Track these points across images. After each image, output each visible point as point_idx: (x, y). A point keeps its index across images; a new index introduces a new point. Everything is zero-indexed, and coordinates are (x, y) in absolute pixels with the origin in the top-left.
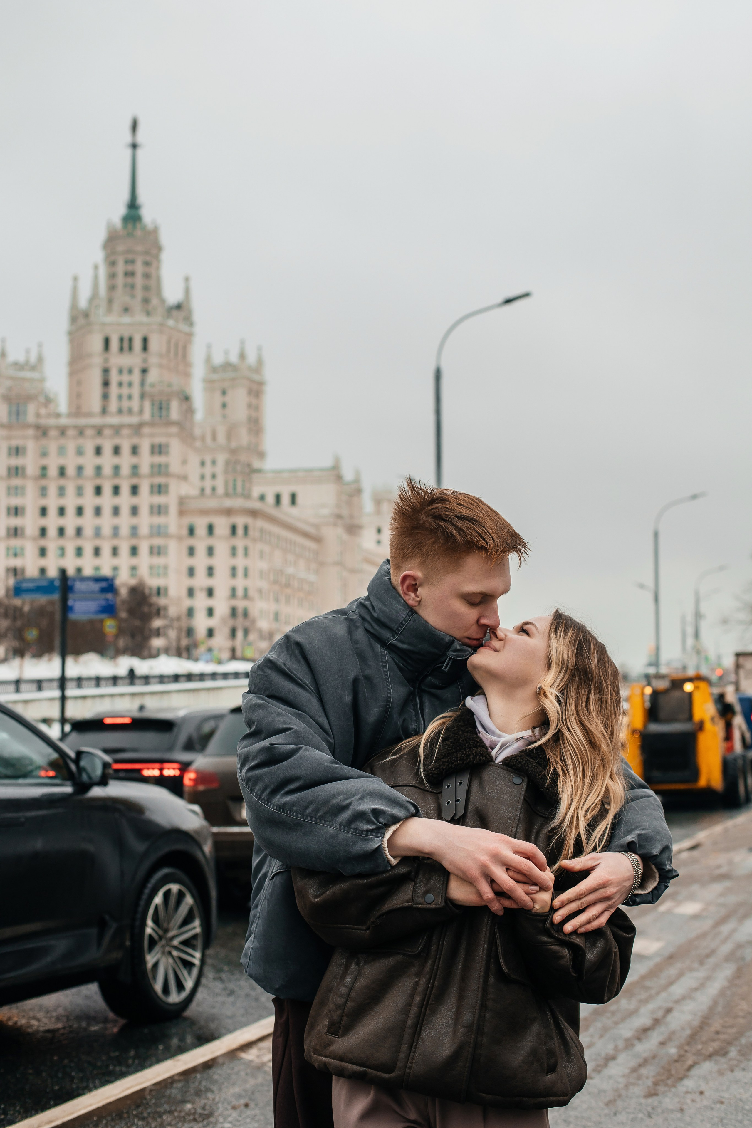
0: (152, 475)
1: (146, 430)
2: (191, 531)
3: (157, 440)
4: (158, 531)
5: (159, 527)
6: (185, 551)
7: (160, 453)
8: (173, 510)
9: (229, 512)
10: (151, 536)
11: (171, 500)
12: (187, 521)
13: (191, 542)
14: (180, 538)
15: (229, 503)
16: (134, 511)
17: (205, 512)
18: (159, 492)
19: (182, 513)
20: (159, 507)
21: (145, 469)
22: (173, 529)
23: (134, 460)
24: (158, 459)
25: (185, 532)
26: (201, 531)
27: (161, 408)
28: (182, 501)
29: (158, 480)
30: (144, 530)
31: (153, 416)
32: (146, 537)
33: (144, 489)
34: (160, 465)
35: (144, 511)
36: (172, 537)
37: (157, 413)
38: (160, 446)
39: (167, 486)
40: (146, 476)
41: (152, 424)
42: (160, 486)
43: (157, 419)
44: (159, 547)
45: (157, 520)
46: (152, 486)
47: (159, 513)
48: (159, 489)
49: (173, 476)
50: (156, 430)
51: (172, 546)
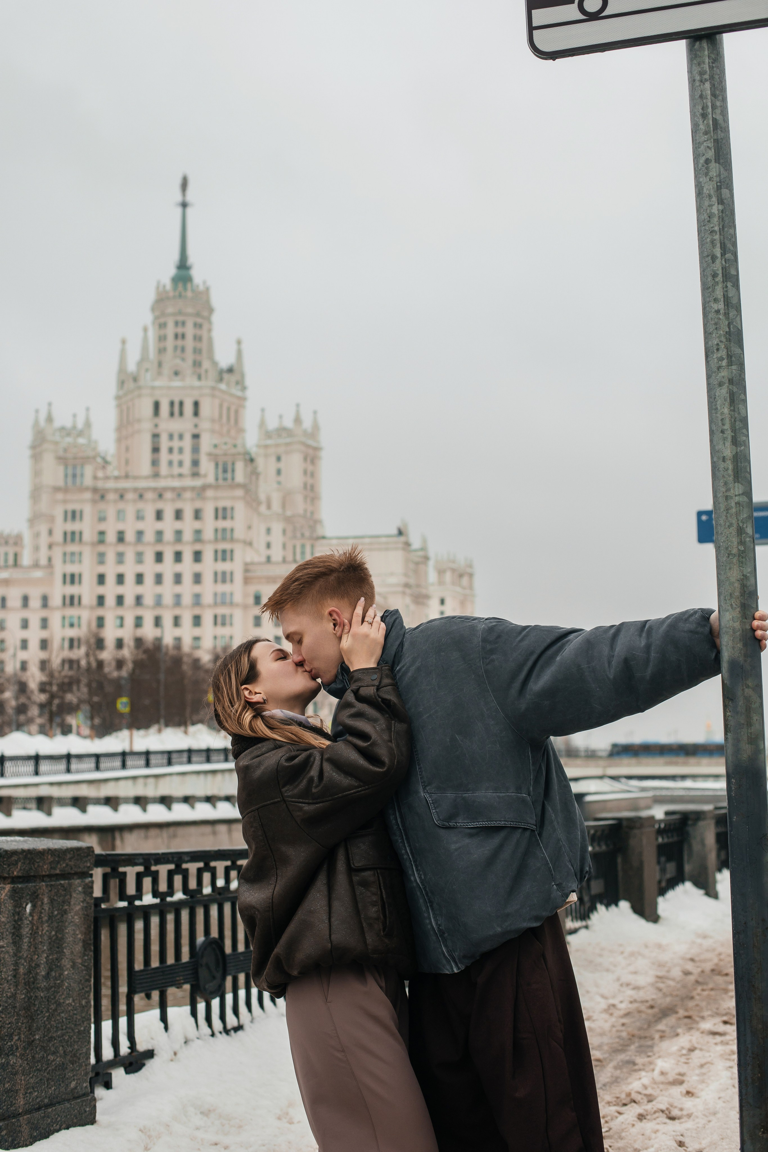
0: (216, 540)
1: (210, 493)
2: (258, 600)
3: (221, 504)
4: (222, 600)
5: (224, 594)
6: (251, 621)
7: (224, 518)
8: (238, 577)
10: (215, 604)
11: (236, 567)
12: (252, 589)
14: (245, 607)
16: (197, 578)
17: (272, 580)
18: (224, 559)
19: (247, 581)
20: (224, 573)
21: (208, 534)
22: (238, 598)
23: (197, 525)
24: (222, 524)
25: (250, 600)
27: (225, 471)
28: (247, 568)
29: (221, 546)
30: (208, 599)
31: (217, 479)
32: (209, 606)
33: (208, 555)
34: (224, 530)
35: (208, 578)
36: (237, 605)
37: (221, 475)
38: (225, 509)
39: (232, 551)
40: (210, 542)
41: (216, 487)
42: (224, 552)
43: (221, 482)
44: (224, 617)
45: (221, 588)
46: (216, 552)
47: (224, 581)
48: (224, 556)
49: (238, 541)
50: (220, 493)
51: (238, 614)
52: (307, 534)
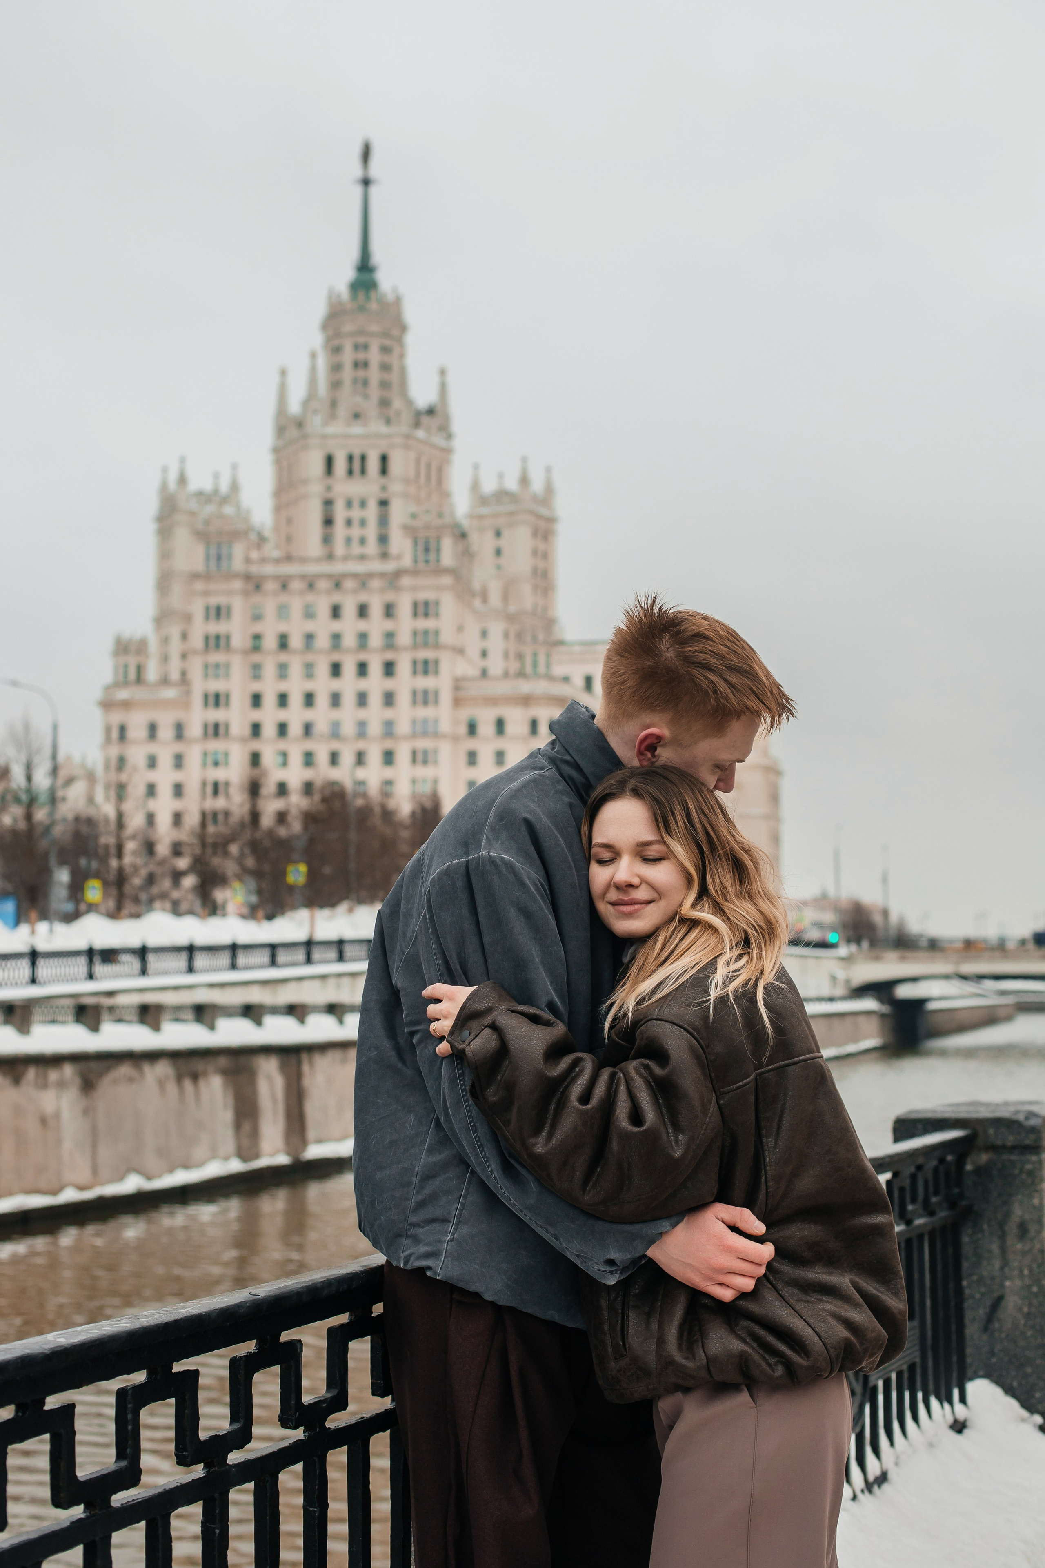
0: (415, 646)
1: (406, 581)
2: (472, 729)
3: (422, 596)
4: (424, 729)
5: (425, 721)
6: (463, 758)
7: (426, 615)
8: (446, 697)
9: (526, 700)
10: (414, 735)
11: (442, 683)
12: (465, 714)
13: (472, 744)
14: (455, 739)
15: (526, 687)
16: (389, 699)
17: (492, 701)
18: (426, 672)
19: (457, 702)
20: (426, 693)
21: (404, 638)
22: (445, 726)
23: (389, 625)
24: (422, 624)
25: (463, 730)
26: (486, 728)
27: (427, 550)
28: (458, 685)
29: (423, 654)
30: (403, 727)
31: (416, 561)
32: (406, 738)
33: (404, 667)
34: (426, 633)
35: (403, 699)
36: (444, 736)
37: (421, 556)
38: (426, 604)
39: (436, 662)
40: (406, 649)
41: (414, 572)
42: (426, 662)
43: (421, 565)
44: (425, 752)
45: (422, 712)
46: (415, 663)
47: (426, 703)
48: (426, 668)
49: (445, 647)
50: (420, 581)
51: (445, 750)
52: (541, 637)
